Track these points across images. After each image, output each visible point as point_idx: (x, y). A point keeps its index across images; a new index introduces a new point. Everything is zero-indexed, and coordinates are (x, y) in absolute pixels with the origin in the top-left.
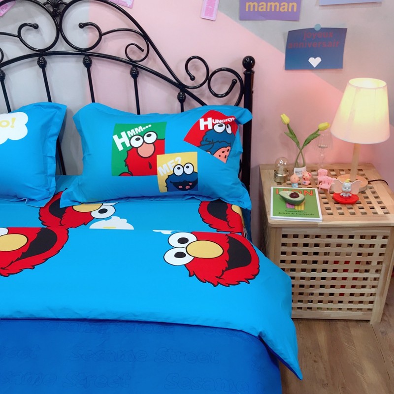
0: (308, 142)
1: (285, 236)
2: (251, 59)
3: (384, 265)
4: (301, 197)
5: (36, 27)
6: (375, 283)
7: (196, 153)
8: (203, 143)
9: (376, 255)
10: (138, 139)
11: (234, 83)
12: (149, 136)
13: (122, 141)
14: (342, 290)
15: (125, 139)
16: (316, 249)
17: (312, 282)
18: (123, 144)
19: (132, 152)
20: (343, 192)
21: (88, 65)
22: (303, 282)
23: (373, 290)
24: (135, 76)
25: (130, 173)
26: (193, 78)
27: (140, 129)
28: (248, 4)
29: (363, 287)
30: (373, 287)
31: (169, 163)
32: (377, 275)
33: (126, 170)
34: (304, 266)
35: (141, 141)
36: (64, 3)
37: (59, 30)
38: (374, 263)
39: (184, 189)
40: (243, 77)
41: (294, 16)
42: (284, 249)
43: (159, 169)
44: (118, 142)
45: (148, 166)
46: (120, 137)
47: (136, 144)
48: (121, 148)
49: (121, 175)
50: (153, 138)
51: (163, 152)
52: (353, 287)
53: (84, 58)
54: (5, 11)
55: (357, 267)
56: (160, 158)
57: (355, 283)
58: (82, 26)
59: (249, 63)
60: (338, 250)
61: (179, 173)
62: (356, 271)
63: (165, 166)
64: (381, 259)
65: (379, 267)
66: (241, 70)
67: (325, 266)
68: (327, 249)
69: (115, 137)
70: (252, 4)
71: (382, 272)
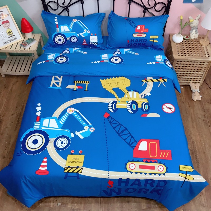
1: (178, 61)
3: (206, 70)
9: (204, 67)
11: (163, 7)
14: (192, 77)
16: (186, 65)
17: (183, 75)
22: (180, 74)
23: (201, 77)
24: (130, 4)
26: (149, 5)
29: (198, 76)
30: (201, 76)
32: (203, 73)
34: (182, 70)
38: (203, 70)
42: (177, 65)
52: (195, 76)
55: (197, 71)
57: (196, 75)
59: (170, 1)
60: (193, 66)
62: (197, 72)
64: (205, 68)
65: (204, 71)
67: (188, 70)
68: (190, 66)
71: (205, 72)
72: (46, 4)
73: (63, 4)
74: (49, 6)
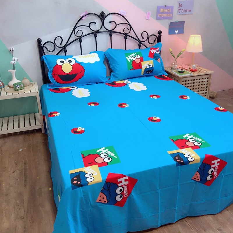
0: (178, 56)
1: (183, 81)
2: (161, 31)
3: (208, 88)
4: (184, 70)
5: (95, 23)
6: (205, 94)
7: (153, 60)
8: (154, 57)
9: (206, 84)
10: (134, 58)
11: (155, 39)
12: (137, 56)
13: (129, 58)
15: (130, 58)
16: (191, 85)
18: (130, 59)
19: (134, 62)
20: (193, 68)
21: (111, 35)
24: (126, 38)
25: (134, 69)
26: (143, 38)
27: (134, 54)
28: (159, 15)
31: (145, 64)
32: (206, 92)
33: (132, 68)
35: (135, 58)
36: (105, 15)
37: (103, 24)
38: (205, 87)
39: (149, 73)
40: (158, 37)
41: (171, 18)
43: (142, 66)
44: (128, 59)
45: (139, 66)
46: (128, 57)
47: (134, 59)
48: (130, 61)
49: (131, 69)
50: (139, 57)
51: (143, 61)
53: (110, 33)
54: (85, 18)
55: (201, 89)
56: (142, 63)
58: (110, 22)
59: (160, 33)
60: (196, 84)
61: (148, 67)
62: (201, 91)
63: (144, 65)
66: (157, 35)
69: (127, 58)
70: (160, 15)
71: (207, 90)
72: (42, 45)
73: (61, 44)
74: (46, 47)
